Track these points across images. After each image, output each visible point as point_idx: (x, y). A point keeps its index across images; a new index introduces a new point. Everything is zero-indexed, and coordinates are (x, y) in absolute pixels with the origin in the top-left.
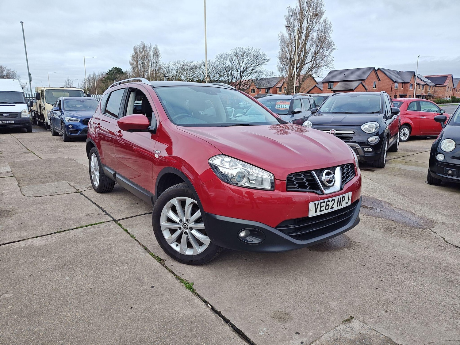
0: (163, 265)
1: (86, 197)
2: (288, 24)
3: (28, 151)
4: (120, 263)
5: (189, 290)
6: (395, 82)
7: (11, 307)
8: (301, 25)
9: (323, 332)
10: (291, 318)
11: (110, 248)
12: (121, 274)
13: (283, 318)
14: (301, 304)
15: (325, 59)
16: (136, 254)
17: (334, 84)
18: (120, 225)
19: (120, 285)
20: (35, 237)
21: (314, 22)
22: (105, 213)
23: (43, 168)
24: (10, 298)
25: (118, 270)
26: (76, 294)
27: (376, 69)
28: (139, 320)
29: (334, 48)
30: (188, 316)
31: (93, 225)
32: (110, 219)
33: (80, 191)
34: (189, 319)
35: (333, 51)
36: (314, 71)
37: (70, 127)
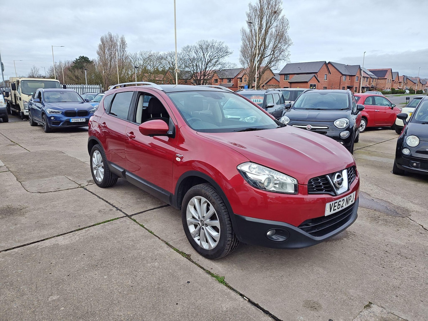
0: (189, 260)
1: (92, 193)
2: (249, 20)
3: (13, 143)
4: (149, 260)
5: (222, 284)
6: (343, 75)
7: (63, 308)
8: (261, 21)
9: (351, 318)
10: (320, 306)
11: (134, 244)
12: (154, 271)
13: (314, 307)
14: (324, 293)
15: (282, 53)
16: (161, 250)
17: (290, 76)
18: (135, 221)
19: (158, 282)
20: (57, 236)
21: (273, 18)
22: (116, 209)
23: (35, 161)
24: (58, 300)
25: (150, 266)
26: (120, 293)
27: (327, 63)
28: (188, 315)
29: (291, 44)
30: (231, 309)
31: (109, 221)
32: (124, 215)
33: (82, 185)
34: (233, 312)
35: (290, 46)
36: (273, 64)
37: (52, 118)
